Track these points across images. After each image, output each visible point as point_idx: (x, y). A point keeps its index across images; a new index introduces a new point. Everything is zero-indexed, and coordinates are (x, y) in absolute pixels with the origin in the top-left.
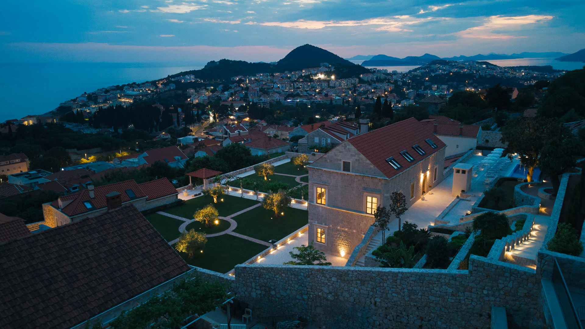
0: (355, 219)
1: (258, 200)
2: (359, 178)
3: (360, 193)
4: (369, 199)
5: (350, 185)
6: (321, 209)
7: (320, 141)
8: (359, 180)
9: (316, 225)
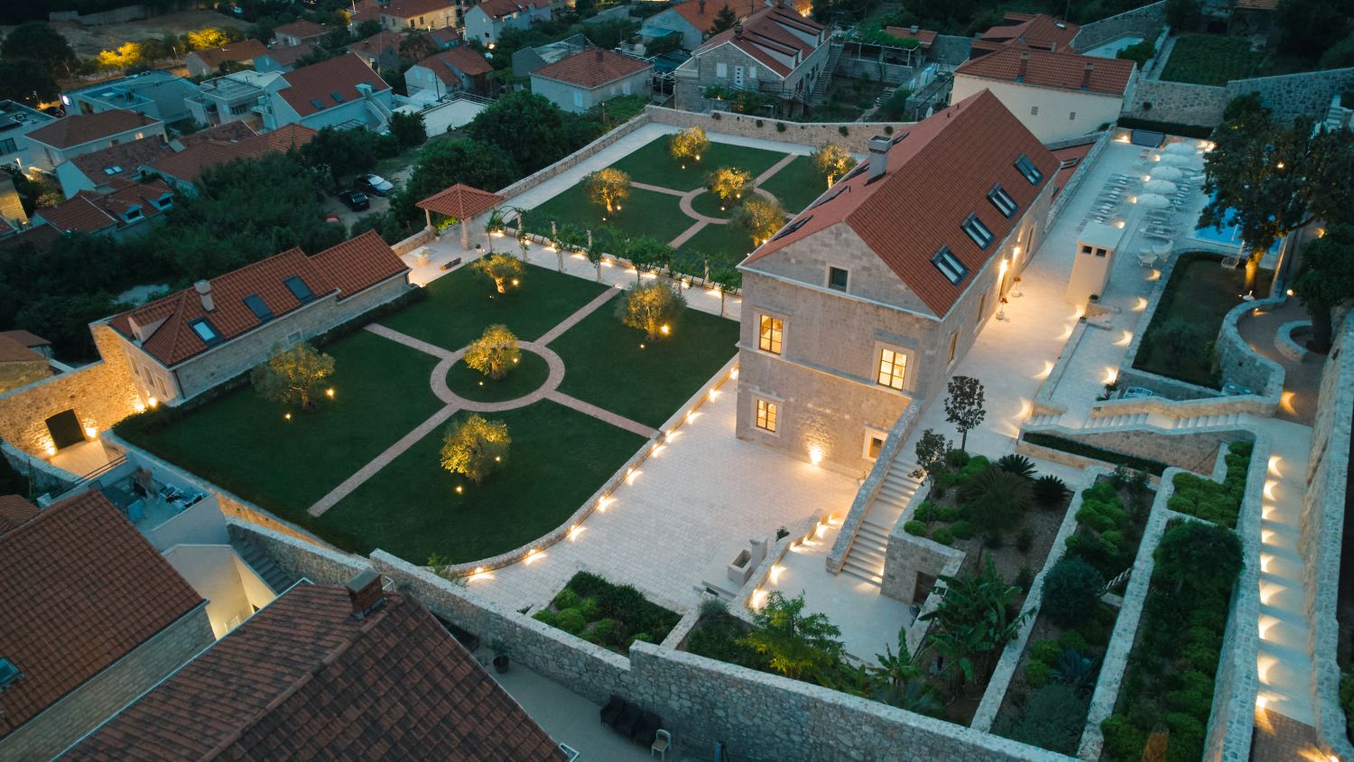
0: (850, 394)
1: (600, 282)
2: (868, 309)
3: (868, 341)
4: (887, 355)
5: (844, 320)
6: (769, 362)
7: (730, 74)
8: (866, 313)
9: (757, 395)
